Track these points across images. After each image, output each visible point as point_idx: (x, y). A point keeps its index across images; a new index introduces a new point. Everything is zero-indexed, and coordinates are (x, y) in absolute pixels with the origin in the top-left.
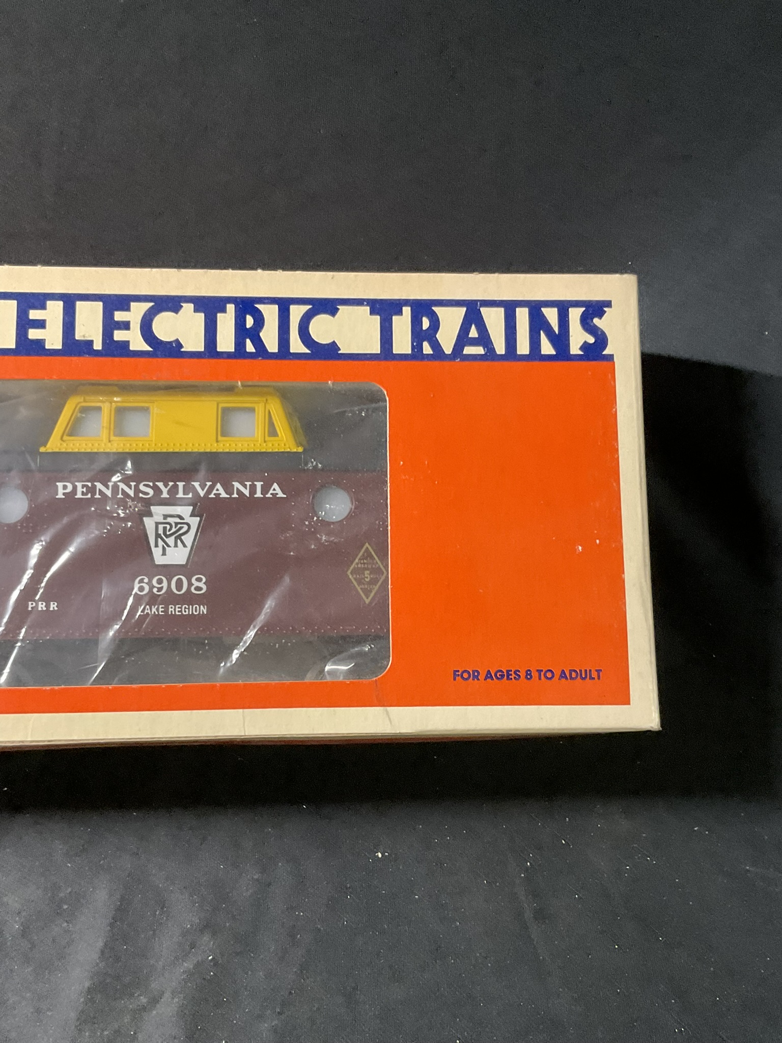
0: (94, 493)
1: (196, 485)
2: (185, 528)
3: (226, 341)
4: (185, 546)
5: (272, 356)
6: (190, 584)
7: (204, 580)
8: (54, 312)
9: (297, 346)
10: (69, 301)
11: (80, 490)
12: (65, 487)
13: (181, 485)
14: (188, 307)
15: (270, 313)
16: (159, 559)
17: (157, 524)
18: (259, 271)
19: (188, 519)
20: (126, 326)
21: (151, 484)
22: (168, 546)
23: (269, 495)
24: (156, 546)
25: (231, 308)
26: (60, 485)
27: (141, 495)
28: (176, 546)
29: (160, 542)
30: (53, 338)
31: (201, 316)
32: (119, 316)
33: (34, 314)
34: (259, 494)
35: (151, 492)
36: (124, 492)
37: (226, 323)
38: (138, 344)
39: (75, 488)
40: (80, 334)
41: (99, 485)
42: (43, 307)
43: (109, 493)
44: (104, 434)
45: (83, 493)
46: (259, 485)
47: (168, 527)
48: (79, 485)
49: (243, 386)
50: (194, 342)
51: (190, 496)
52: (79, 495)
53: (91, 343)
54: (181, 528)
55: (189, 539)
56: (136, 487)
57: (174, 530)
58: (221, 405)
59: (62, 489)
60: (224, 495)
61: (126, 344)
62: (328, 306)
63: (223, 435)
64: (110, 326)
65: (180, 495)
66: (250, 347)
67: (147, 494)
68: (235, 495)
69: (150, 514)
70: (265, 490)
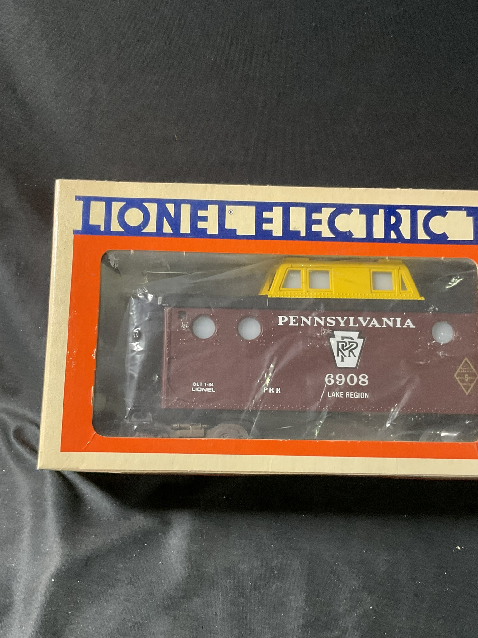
0: (300, 323)
1: (361, 319)
2: (355, 345)
3: (379, 232)
4: (355, 356)
5: (407, 241)
6: (358, 380)
7: (367, 377)
8: (277, 214)
9: (422, 235)
10: (286, 207)
11: (292, 321)
12: (283, 319)
13: (352, 319)
14: (356, 211)
15: (405, 215)
16: (340, 364)
17: (338, 342)
18: (398, 189)
19: (356, 340)
20: (319, 222)
21: (334, 318)
22: (345, 356)
23: (405, 327)
24: (338, 355)
25: (381, 211)
26: (280, 317)
27: (328, 325)
28: (349, 356)
29: (340, 354)
30: (277, 229)
31: (364, 216)
32: (315, 216)
33: (266, 215)
34: (399, 326)
35: (334, 323)
36: (318, 323)
37: (379, 220)
38: (327, 233)
39: (289, 319)
40: (293, 227)
41: (303, 318)
42: (271, 210)
43: (309, 323)
44: (304, 287)
45: (294, 323)
46: (399, 320)
47: (345, 344)
48: (291, 317)
49: (389, 258)
50: (360, 232)
51: (357, 325)
52: (291, 324)
53: (299, 232)
54: (352, 345)
55: (357, 352)
56: (325, 319)
57: (348, 346)
58: (372, 271)
59: (282, 320)
60: (377, 326)
61: (320, 233)
62: (441, 211)
63: (374, 288)
64: (310, 222)
65: (351, 325)
66: (393, 236)
67: (332, 324)
68: (384, 326)
69: (334, 336)
70: (402, 323)
